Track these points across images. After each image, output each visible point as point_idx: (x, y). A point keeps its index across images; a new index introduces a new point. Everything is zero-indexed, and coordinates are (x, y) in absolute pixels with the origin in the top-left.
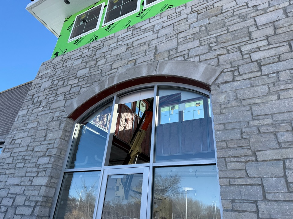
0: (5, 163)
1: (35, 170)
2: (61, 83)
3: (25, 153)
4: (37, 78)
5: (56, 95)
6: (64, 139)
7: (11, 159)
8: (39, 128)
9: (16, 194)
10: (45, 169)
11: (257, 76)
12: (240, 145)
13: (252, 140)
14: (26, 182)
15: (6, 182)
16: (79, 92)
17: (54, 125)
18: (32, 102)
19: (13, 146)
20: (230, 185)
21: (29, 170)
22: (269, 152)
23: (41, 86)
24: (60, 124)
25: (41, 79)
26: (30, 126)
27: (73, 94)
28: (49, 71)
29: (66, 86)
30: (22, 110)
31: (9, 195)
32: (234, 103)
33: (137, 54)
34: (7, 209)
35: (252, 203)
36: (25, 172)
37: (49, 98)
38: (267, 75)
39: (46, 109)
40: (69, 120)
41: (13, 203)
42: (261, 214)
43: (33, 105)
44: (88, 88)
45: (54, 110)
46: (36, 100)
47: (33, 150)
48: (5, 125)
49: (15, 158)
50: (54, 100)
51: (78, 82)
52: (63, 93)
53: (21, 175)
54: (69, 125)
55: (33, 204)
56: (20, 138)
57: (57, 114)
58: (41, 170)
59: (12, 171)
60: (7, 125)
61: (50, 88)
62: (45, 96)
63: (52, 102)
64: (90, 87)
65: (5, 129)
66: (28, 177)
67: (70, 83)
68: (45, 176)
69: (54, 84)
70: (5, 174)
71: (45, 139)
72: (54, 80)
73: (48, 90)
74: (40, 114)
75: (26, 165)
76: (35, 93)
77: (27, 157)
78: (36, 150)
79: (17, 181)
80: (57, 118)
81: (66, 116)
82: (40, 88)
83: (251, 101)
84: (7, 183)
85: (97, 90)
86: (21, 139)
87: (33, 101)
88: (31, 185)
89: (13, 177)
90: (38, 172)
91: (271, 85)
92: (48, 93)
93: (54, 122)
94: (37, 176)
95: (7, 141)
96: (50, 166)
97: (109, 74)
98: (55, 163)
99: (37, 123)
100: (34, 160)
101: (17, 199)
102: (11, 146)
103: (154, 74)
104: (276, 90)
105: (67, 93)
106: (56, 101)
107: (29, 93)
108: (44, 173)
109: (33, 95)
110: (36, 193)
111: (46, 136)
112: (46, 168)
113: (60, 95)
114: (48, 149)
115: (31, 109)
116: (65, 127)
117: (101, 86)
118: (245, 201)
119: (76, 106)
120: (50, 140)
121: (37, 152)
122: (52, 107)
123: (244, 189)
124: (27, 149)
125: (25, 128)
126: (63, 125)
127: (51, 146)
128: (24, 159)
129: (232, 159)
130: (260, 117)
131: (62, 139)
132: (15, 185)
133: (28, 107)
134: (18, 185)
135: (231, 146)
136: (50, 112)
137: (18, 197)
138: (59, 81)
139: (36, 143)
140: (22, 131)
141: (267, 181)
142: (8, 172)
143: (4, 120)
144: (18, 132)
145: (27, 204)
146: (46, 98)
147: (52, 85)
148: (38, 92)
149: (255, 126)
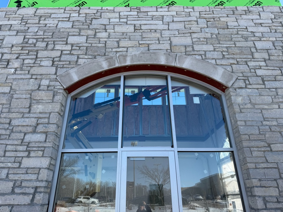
149: (267, 125)
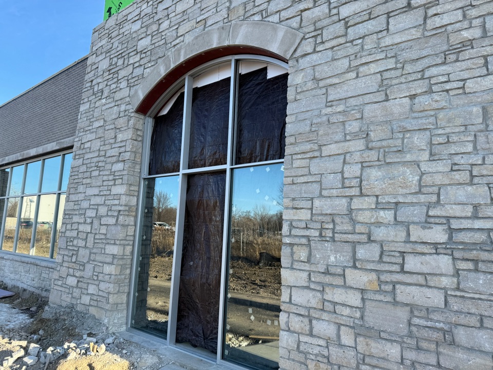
0: (80, 172)
1: (111, 177)
2: (120, 62)
3: (98, 159)
4: (92, 54)
5: (118, 80)
6: (136, 140)
7: (85, 167)
8: (107, 128)
9: (98, 205)
10: (121, 177)
11: (341, 44)
12: (308, 140)
13: (321, 133)
14: (105, 192)
15: (85, 193)
16: (143, 74)
17: (121, 122)
18: (91, 91)
19: (84, 151)
20: (293, 184)
21: (105, 178)
22: (333, 146)
23: (98, 67)
24: (128, 121)
25: (97, 56)
26: (96, 124)
27: (137, 79)
28: (104, 42)
29: (127, 66)
30: (83, 103)
31: (91, 207)
32: (310, 85)
33: (207, 9)
34: (92, 220)
35: (309, 200)
36: (101, 181)
37: (110, 85)
38: (352, 41)
39: (110, 100)
40: (137, 115)
41: (97, 213)
42: (315, 210)
43: (94, 97)
44: (152, 68)
45: (119, 102)
46: (96, 89)
47: (105, 155)
48: (70, 123)
49: (88, 165)
50: (116, 87)
51: (141, 59)
52: (124, 77)
53: (99, 184)
54: (139, 121)
55: (116, 214)
56: (89, 141)
57: (123, 108)
58: (117, 177)
59: (88, 181)
60: (72, 123)
61: (109, 70)
62: (106, 82)
63: (114, 91)
64: (154, 67)
65: (71, 128)
66: (105, 186)
67: (131, 61)
68: (122, 184)
69: (113, 63)
70: (83, 184)
71: (115, 141)
72: (112, 57)
73: (108, 72)
74: (104, 108)
75: (101, 173)
76: (93, 78)
77: (100, 164)
78: (108, 155)
79: (96, 191)
80: (123, 113)
81: (133, 111)
82: (97, 69)
83: (329, 81)
84: (87, 194)
85: (163, 71)
86: (90, 143)
87: (93, 91)
89: (91, 187)
90: (115, 180)
91: (352, 57)
92: (108, 78)
93: (121, 119)
94: (115, 185)
95: (76, 145)
96: (125, 172)
97: (174, 46)
98: (130, 169)
99: (103, 120)
100: (108, 167)
101: (99, 210)
102: (81, 152)
103: (226, 43)
104: (357, 64)
105: (130, 77)
106: (118, 89)
107: (87, 77)
108: (120, 180)
109: (92, 81)
110: (116, 202)
111: (116, 137)
112: (122, 175)
113: (122, 80)
114: (120, 153)
115: (93, 101)
116: (135, 125)
117: (166, 65)
118: (303, 199)
119: (141, 96)
120: (121, 142)
121: (109, 157)
122: (116, 98)
123: (304, 187)
124: (99, 155)
125: (91, 128)
126: (131, 122)
127: (123, 149)
128: (97, 166)
129: (299, 156)
130: (334, 103)
131: (134, 140)
132: (95, 195)
133: (90, 99)
134: (98, 195)
135: (299, 141)
136: (115, 106)
137: (100, 207)
138: (118, 59)
139: (107, 146)
140: (89, 132)
141: (325, 177)
142: (85, 181)
143: (67, 117)
144: (84, 133)
145: (110, 213)
146: (107, 85)
147: (111, 65)
148: (96, 76)
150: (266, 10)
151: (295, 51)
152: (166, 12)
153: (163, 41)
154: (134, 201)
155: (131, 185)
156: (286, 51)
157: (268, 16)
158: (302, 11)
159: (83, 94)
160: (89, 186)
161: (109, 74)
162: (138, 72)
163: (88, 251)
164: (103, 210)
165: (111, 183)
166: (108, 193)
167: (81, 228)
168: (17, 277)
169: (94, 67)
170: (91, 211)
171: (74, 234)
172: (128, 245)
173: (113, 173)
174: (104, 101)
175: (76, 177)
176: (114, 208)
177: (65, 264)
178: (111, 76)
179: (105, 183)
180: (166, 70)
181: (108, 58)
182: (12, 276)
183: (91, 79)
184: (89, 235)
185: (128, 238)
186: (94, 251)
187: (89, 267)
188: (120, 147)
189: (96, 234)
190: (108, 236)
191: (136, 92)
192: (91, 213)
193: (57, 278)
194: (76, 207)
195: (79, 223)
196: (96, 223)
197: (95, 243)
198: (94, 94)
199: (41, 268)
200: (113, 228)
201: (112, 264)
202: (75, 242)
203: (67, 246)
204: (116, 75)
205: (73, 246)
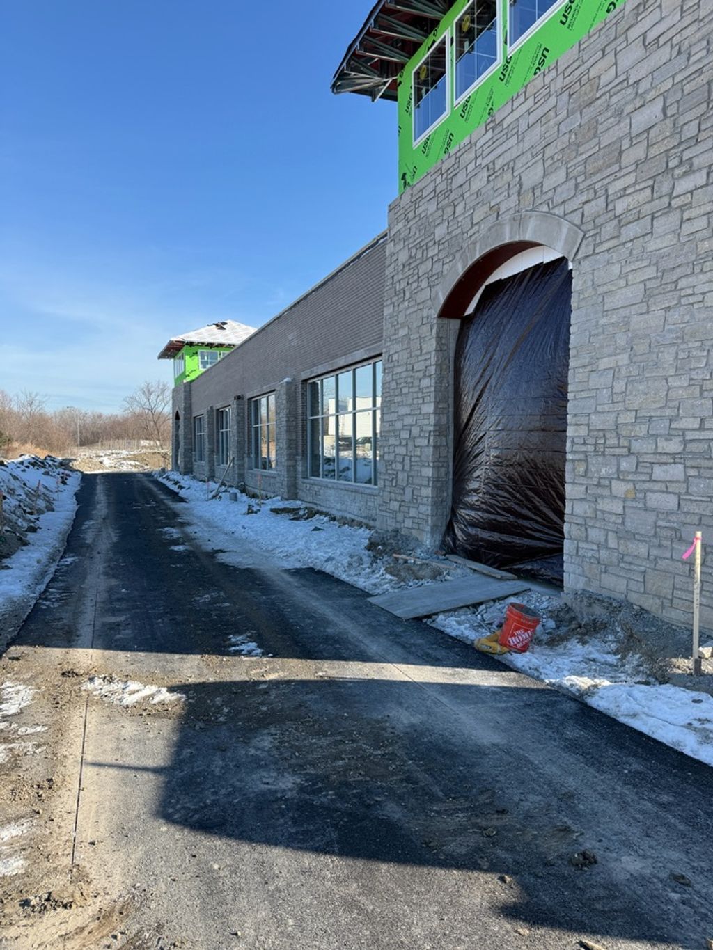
2: (419, 254)
3: (406, 373)
5: (419, 277)
6: (441, 350)
8: (412, 337)
9: (411, 425)
10: (429, 394)
11: (616, 247)
14: (416, 411)
15: (398, 412)
16: (442, 272)
17: (426, 328)
18: (393, 290)
19: (392, 365)
21: (415, 396)
23: (397, 259)
24: (431, 329)
25: (395, 244)
26: (401, 333)
28: (400, 225)
29: (426, 260)
30: (387, 305)
31: (405, 427)
32: (590, 291)
34: (407, 442)
36: (411, 398)
37: (411, 284)
38: (624, 244)
39: (412, 303)
40: (440, 321)
41: (410, 435)
42: (591, 426)
43: (396, 298)
44: (451, 264)
45: (421, 306)
46: (397, 288)
47: (412, 370)
50: (418, 287)
51: (439, 251)
53: (409, 402)
55: (427, 435)
57: (425, 313)
58: (426, 395)
59: (399, 399)
61: (409, 264)
62: (407, 280)
63: (416, 291)
64: (452, 262)
66: (416, 404)
67: (430, 254)
68: (430, 402)
69: (413, 255)
70: (395, 403)
71: (421, 353)
72: (410, 246)
73: (408, 267)
75: (411, 390)
76: (394, 273)
77: (409, 380)
78: (415, 369)
79: (407, 410)
80: (426, 319)
81: (435, 316)
82: (397, 262)
84: (399, 414)
85: (460, 269)
86: (397, 354)
87: (395, 290)
88: (420, 414)
89: (402, 405)
90: (423, 398)
92: (408, 274)
94: (424, 403)
95: (385, 353)
96: (433, 389)
97: (471, 236)
98: (437, 385)
99: (407, 327)
100: (416, 383)
105: (429, 275)
108: (429, 398)
109: (393, 277)
110: (426, 422)
111: (421, 348)
112: (429, 392)
113: (422, 278)
114: (426, 367)
115: (395, 303)
116: (438, 331)
117: (463, 262)
118: (583, 415)
119: (442, 298)
120: (426, 353)
121: (417, 371)
122: (417, 301)
124: (407, 369)
125: (397, 336)
126: (435, 330)
127: (428, 362)
128: (406, 382)
129: (580, 370)
131: (438, 350)
132: (407, 415)
133: (393, 301)
134: (409, 415)
136: (418, 309)
137: (413, 428)
138: (417, 249)
139: (413, 359)
140: (395, 342)
142: (396, 399)
144: (391, 343)
145: (421, 434)
146: (408, 283)
147: (410, 257)
148: (396, 271)
150: (552, 199)
151: (577, 251)
152: (459, 191)
153: (459, 230)
154: (444, 420)
155: (438, 403)
156: (569, 252)
157: (554, 207)
158: (584, 203)
159: (385, 294)
160: (400, 404)
161: (410, 269)
162: (437, 267)
163: (406, 475)
164: (415, 431)
165: (421, 401)
166: (418, 412)
167: (398, 450)
168: (344, 507)
169: (394, 258)
170: (405, 432)
171: (392, 457)
172: (443, 466)
173: (421, 390)
174: (406, 303)
175: (388, 394)
176: (425, 428)
177: (388, 489)
178: (412, 271)
179: (415, 401)
180: (463, 268)
181: (406, 248)
182: (339, 506)
183: (392, 275)
184: (406, 458)
185: (441, 459)
186: (412, 473)
187: (408, 491)
188: (426, 360)
189: (411, 456)
190: (423, 458)
191: (437, 294)
192: (405, 435)
193: (381, 503)
194: (391, 428)
195: (396, 446)
196: (410, 444)
197: (411, 466)
198: (396, 295)
199: (366, 496)
200: (426, 449)
201: (428, 486)
202: (394, 466)
203: (387, 470)
204: (416, 271)
205: (392, 469)
